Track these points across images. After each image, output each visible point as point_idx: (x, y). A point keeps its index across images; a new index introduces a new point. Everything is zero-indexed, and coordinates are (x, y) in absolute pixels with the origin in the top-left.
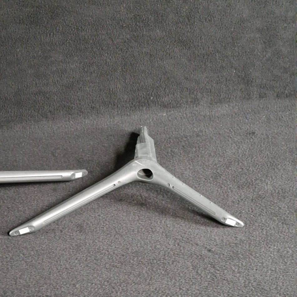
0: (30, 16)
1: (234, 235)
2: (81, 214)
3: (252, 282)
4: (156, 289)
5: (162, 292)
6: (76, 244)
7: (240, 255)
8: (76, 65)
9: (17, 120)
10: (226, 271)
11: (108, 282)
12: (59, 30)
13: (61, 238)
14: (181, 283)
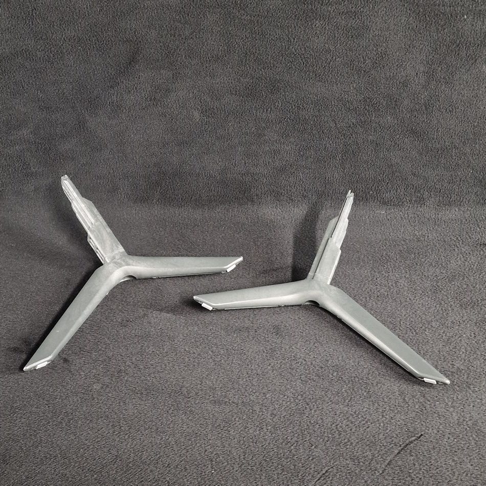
0: (248, 88)
1: (450, 362)
2: (280, 314)
3: (467, 420)
4: (355, 413)
5: (362, 417)
6: (271, 347)
7: (455, 386)
8: (291, 147)
9: (220, 200)
10: (438, 403)
11: (302, 396)
12: (278, 106)
13: (255, 338)
14: (384, 410)
